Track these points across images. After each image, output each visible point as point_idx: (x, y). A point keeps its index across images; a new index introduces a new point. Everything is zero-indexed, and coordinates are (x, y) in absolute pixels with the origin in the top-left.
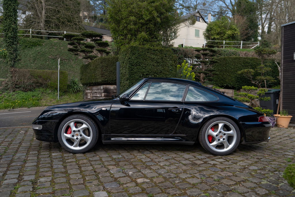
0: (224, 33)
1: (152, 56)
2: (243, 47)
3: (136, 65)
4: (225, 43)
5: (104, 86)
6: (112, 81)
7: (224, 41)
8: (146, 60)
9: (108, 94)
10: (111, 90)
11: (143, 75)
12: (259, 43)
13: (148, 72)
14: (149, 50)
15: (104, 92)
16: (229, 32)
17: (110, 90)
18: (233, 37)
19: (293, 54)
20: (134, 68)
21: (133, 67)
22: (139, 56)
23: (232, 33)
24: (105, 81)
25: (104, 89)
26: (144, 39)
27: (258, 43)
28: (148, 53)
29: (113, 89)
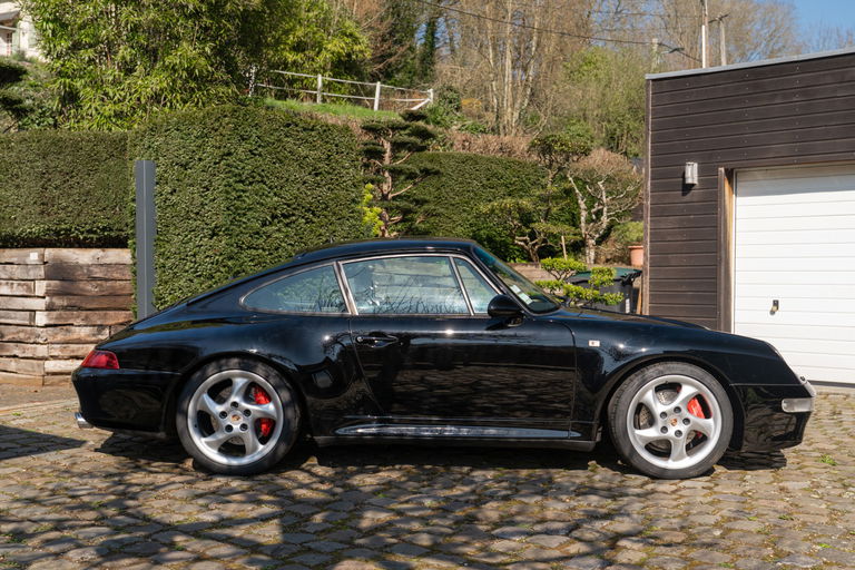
0: (319, 47)
1: (303, 151)
2: (381, 106)
3: (251, 179)
4: (324, 85)
5: (49, 253)
6: (90, 231)
7: (320, 77)
8: (281, 162)
9: (66, 284)
10: (81, 267)
11: (274, 217)
12: (432, 96)
13: (289, 205)
14: (288, 125)
15: (47, 278)
16: (335, 45)
17: (78, 267)
18: (345, 65)
19: (685, 165)
20: (244, 191)
21: (240, 186)
22: (259, 146)
23: (343, 48)
24: (57, 233)
25: (45, 263)
26: (190, 72)
27: (426, 96)
28: (287, 136)
29: (89, 266)
